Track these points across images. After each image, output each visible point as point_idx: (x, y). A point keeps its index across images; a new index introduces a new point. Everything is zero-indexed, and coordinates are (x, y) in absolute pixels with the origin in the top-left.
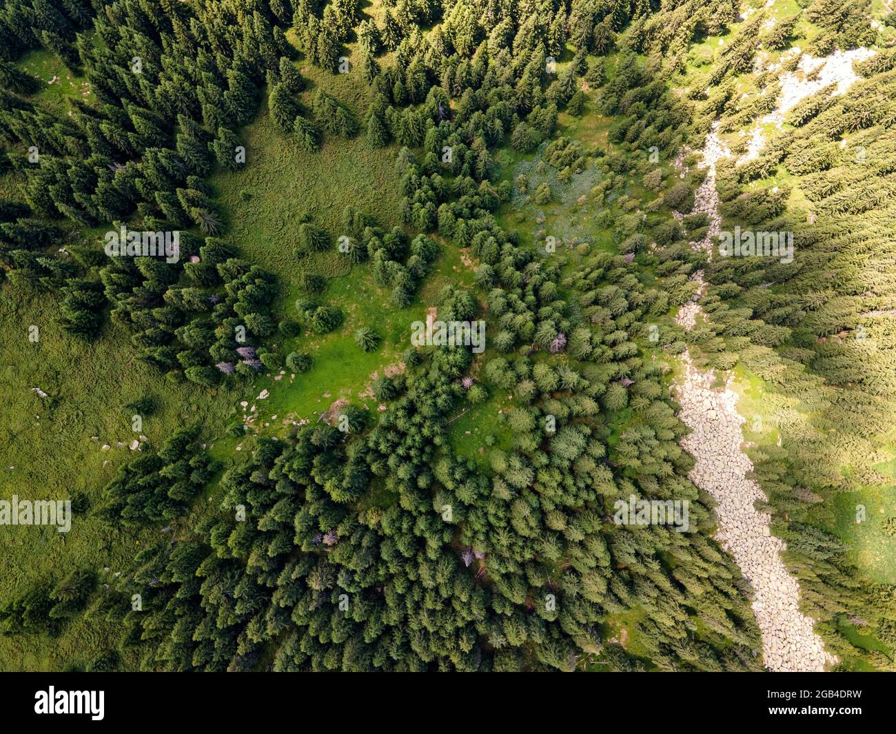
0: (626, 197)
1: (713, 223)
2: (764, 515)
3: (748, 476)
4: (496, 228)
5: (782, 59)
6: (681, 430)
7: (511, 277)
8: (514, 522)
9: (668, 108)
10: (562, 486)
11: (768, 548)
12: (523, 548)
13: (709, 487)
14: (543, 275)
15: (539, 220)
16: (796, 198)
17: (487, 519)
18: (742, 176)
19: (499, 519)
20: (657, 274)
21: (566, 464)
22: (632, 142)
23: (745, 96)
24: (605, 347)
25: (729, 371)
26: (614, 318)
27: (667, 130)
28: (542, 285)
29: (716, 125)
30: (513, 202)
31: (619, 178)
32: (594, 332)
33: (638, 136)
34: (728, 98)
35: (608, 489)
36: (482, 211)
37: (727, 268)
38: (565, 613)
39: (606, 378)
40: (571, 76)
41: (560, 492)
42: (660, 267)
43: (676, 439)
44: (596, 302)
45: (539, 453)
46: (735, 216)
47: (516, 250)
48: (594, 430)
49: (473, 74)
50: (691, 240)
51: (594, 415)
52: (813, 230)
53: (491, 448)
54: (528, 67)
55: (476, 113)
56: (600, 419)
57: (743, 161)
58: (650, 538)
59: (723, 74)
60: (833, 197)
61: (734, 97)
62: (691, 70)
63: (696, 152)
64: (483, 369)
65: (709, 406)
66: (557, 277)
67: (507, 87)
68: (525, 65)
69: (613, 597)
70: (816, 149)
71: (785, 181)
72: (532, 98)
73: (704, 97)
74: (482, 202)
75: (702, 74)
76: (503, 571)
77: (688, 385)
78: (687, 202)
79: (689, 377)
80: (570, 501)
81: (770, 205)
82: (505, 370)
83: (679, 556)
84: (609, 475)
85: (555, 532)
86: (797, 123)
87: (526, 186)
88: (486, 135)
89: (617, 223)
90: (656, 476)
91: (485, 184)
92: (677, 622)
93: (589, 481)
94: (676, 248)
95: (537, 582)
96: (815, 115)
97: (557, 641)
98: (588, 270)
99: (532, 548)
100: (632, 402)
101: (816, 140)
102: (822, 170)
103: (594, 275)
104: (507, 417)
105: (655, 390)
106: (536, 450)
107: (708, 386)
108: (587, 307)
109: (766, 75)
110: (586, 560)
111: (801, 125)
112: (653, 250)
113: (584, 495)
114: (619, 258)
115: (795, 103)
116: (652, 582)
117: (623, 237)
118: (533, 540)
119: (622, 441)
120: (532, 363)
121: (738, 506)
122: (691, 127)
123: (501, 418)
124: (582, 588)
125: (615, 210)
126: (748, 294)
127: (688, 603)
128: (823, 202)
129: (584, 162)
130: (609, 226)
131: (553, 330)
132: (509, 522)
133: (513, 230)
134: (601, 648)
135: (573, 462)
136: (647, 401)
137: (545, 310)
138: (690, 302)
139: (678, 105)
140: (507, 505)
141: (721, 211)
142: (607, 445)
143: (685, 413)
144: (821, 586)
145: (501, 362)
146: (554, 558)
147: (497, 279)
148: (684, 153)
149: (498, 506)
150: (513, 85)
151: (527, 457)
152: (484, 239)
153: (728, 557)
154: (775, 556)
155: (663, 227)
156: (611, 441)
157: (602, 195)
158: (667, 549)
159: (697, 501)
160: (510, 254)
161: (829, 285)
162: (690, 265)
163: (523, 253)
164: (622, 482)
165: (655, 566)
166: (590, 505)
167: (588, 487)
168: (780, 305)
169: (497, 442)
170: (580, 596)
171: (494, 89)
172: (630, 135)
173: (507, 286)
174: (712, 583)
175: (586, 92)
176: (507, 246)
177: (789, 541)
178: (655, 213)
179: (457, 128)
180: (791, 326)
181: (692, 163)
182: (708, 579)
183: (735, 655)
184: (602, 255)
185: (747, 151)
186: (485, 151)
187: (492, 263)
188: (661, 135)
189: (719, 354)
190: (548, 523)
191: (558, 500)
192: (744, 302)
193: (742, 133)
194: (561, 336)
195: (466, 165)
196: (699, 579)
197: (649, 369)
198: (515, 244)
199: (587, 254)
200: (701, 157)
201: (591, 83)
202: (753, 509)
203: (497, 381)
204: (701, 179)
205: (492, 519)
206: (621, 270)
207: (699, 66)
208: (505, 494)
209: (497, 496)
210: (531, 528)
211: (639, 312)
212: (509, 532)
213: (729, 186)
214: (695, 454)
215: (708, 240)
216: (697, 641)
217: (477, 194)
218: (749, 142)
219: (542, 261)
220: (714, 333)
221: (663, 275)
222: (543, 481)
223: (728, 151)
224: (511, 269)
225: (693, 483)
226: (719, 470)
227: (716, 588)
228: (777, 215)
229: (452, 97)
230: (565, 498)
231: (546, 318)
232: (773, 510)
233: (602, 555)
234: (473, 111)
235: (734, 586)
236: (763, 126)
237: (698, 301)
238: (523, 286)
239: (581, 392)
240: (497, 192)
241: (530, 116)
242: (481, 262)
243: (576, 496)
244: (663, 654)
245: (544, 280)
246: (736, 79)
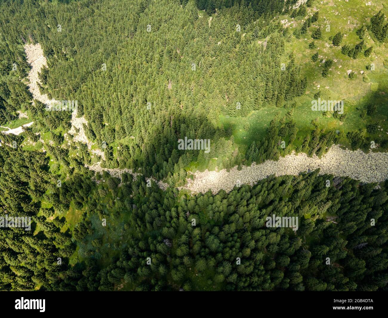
0: (107, 205)
1: (127, 171)
2: (243, 168)
3: (228, 171)
4: (108, 269)
5: (67, 140)
6: (209, 194)
7: (133, 263)
8: (247, 273)
9: (73, 183)
10: (231, 248)
11: (255, 168)
12: (259, 270)
13: (232, 186)
14: (135, 246)
15: (109, 246)
16: (123, 141)
17: (246, 287)
18: (110, 159)
19: (246, 281)
20: (144, 196)
21: (221, 245)
22: (83, 200)
23: (77, 154)
24: (172, 222)
25: (188, 173)
26: (159, 216)
27: (83, 185)
28: (140, 248)
29: (86, 166)
30: (98, 258)
31: (98, 208)
32: (165, 226)
33: (82, 197)
34: (76, 160)
35: (233, 227)
36: (98, 276)
37: (146, 168)
38: (286, 253)
39: (185, 223)
40: (44, 224)
41: (234, 249)
42: (141, 194)
43: (213, 196)
44: (151, 223)
45: (217, 257)
46: (125, 163)
47: (120, 259)
48: (208, 230)
49: (25, 275)
50: (132, 180)
51: (201, 229)
52: (137, 138)
53: (213, 281)
54: (32, 245)
55: (46, 275)
56: (203, 227)
57: (104, 158)
58: (253, 212)
59: (66, 161)
60: (126, 130)
61: (76, 158)
62: (60, 173)
63: (95, 175)
64: (176, 282)
65: (201, 182)
66: (137, 240)
67: (39, 257)
68: (30, 247)
69: (278, 230)
70: (106, 133)
71: (116, 144)
72: (48, 245)
73: (73, 169)
74: (93, 275)
75: (63, 169)
76: (270, 281)
77: (191, 189)
78: (116, 180)
79: (188, 188)
80: (238, 245)
81: (124, 151)
82: (177, 270)
83: (260, 201)
84: (227, 226)
85: (251, 254)
86: (94, 138)
87: (91, 251)
88: (59, 271)
89: (118, 210)
90: (228, 206)
91: (84, 273)
92: (285, 205)
93: (229, 235)
94: (134, 187)
95: (274, 264)
96: (93, 132)
97: (298, 258)
98: (137, 225)
99: (259, 265)
100: (197, 212)
101: (103, 132)
102: (115, 132)
103: (139, 223)
104: (200, 272)
105: (192, 202)
106: (215, 259)
107: (192, 181)
108: (153, 228)
109: (72, 146)
110: (263, 240)
111: (95, 137)
112: (133, 196)
113: (235, 238)
114: (134, 211)
115: (86, 137)
116: (270, 213)
117: (125, 208)
118: (255, 264)
119: (213, 219)
120: (176, 257)
121: (240, 176)
122: (84, 175)
123: (200, 275)
124: (275, 243)
125: (112, 210)
126: (158, 162)
127: (278, 200)
128: (127, 133)
129: (87, 222)
130: (119, 214)
131: (161, 245)
132: (247, 276)
133: (111, 259)
134: (299, 238)
135: (221, 242)
136: (197, 206)
137: (152, 247)
138: (158, 184)
139: (73, 180)
140: (240, 275)
141: (122, 168)
142: (215, 225)
143: (203, 191)
144: (268, 153)
145: (173, 272)
146: (263, 255)
147: (133, 271)
148: (94, 179)
149: (240, 280)
150: (38, 253)
151: (218, 263)
152: (112, 276)
153: (259, 182)
154: (258, 166)
155: (124, 191)
156: (212, 223)
157: (104, 216)
158: (257, 205)
159: (238, 191)
160: (122, 262)
161: (159, 135)
162: (142, 182)
163: (123, 256)
164: (230, 221)
165: (264, 211)
166: (240, 236)
167: (232, 236)
168: (164, 152)
169: (211, 278)
170: (278, 245)
171: (37, 265)
172: (80, 201)
173: (137, 265)
174: (270, 190)
175: (54, 218)
176: (118, 263)
177: (252, 161)
178: (117, 194)
179: (51, 287)
180: (173, 149)
181: (100, 177)
182: (268, 191)
183: (295, 185)
184: (131, 218)
185: (100, 156)
186: (67, 272)
187: (125, 272)
188: (84, 188)
189: (180, 175)
190: (247, 256)
191: (238, 251)
192: (161, 164)
193: (92, 157)
194: (165, 241)
195: (72, 283)
196: (268, 194)
197: (183, 204)
198: (118, 259)
199: (129, 225)
200: (98, 173)
201: (51, 215)
202: (241, 171)
203: (182, 275)
204: (107, 174)
205: (246, 285)
206: (139, 211)
207: (59, 170)
208: (235, 276)
209: (236, 280)
210: (250, 264)
211: (159, 205)
212: (252, 276)
213: (113, 164)
214: (219, 189)
215: (133, 174)
216: (292, 198)
217: (88, 278)
218: (97, 155)
219: (128, 246)
220: (172, 176)
221: (145, 194)
222: (229, 257)
223: (98, 163)
224: (130, 263)
225: (231, 192)
226: (226, 181)
227: (271, 188)
228: (129, 148)
229: (34, 288)
230: (237, 247)
231: (156, 247)
232: (241, 165)
233: (261, 233)
234: (45, 277)
235: (270, 182)
236: (92, 150)
237: (158, 181)
238: (138, 257)
239: (190, 234)
240: (90, 267)
241: (57, 247)
242: (123, 278)
243: (236, 242)
244: (298, 212)
245: (138, 246)
246: (70, 156)
